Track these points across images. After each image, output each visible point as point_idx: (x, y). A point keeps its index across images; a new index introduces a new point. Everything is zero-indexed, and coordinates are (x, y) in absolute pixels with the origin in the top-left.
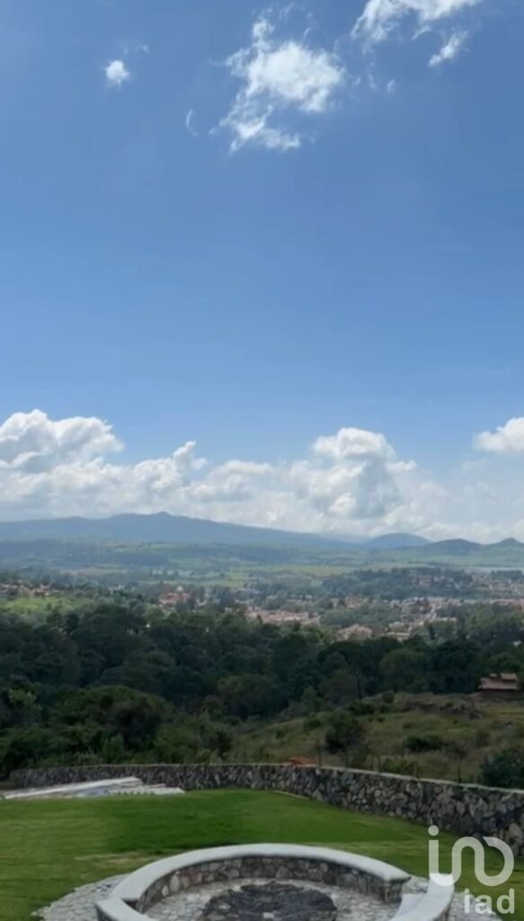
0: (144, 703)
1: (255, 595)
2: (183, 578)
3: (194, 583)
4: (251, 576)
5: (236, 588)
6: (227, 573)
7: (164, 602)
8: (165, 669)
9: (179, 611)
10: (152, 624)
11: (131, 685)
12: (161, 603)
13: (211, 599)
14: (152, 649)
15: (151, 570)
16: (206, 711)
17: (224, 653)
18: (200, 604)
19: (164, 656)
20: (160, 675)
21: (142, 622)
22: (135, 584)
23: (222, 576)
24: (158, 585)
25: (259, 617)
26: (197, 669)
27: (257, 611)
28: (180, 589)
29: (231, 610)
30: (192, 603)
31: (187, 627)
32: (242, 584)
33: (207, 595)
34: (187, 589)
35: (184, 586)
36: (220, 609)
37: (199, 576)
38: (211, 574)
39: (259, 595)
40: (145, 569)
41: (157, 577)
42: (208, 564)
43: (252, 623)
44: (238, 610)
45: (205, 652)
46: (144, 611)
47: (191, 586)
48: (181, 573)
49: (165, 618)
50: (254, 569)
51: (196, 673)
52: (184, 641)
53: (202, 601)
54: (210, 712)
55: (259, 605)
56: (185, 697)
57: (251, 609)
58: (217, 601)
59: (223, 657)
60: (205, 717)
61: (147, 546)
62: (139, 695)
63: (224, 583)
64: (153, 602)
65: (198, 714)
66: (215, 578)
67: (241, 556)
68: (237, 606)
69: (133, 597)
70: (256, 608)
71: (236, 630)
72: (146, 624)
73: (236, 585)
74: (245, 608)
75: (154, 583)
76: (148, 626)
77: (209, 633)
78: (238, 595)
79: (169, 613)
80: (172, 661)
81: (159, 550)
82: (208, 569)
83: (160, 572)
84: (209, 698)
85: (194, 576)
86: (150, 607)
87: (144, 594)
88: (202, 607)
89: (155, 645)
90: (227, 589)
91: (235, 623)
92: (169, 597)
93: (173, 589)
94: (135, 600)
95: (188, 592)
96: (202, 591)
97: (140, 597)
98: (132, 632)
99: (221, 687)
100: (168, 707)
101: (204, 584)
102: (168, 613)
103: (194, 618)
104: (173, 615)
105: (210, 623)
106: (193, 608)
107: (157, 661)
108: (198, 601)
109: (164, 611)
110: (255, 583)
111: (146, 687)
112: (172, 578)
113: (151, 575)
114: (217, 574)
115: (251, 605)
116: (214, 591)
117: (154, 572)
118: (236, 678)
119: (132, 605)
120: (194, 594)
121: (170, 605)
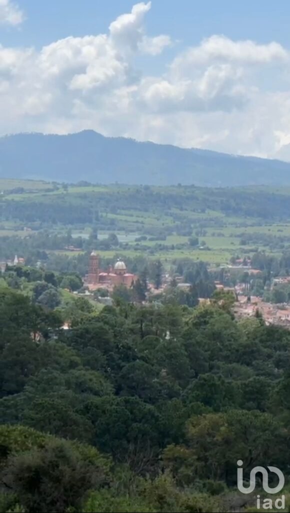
0: (61, 454)
1: (252, 275)
2: (126, 247)
3: (146, 255)
4: (243, 243)
5: (218, 265)
6: (201, 239)
7: (93, 287)
8: (96, 400)
9: (118, 303)
10: (74, 324)
11: (41, 425)
12: (87, 288)
13: (174, 283)
14: (73, 365)
15: (69, 233)
16: (167, 471)
17: (196, 376)
18: (156, 292)
19: (92, 377)
20: (87, 409)
21: (57, 321)
22: (44, 257)
23: (194, 243)
24: (80, 259)
25: (258, 315)
26: (151, 401)
27: (256, 304)
28: (120, 264)
29: (208, 302)
30: (140, 290)
31: (132, 331)
32: (229, 256)
33: (167, 277)
34: (132, 266)
35: (127, 261)
36: (190, 299)
37: (152, 244)
38: (173, 240)
39: (258, 276)
40: (58, 231)
41: (79, 244)
42: (169, 222)
43: (245, 326)
44: (220, 303)
45: (164, 372)
46: (58, 303)
47: (140, 260)
48: (122, 238)
49: (96, 314)
50: (250, 231)
51: (149, 406)
52: (128, 355)
53: (158, 285)
54: (175, 471)
55: (259, 294)
56: (131, 447)
57: (243, 300)
58: (184, 286)
59: (195, 381)
60: (165, 479)
61: (61, 191)
62: (53, 441)
63: (196, 256)
64: (74, 287)
65: (155, 474)
66: (180, 247)
67: (226, 209)
68: (218, 295)
69: (40, 278)
70: (254, 299)
71: (216, 336)
72: (61, 323)
73: (218, 259)
74: (232, 299)
75: (73, 254)
76: (66, 327)
77: (170, 341)
78: (221, 276)
79: (101, 306)
80: (109, 387)
81: (84, 197)
82: (169, 231)
83: (86, 236)
84: (171, 450)
85: (143, 243)
86: (67, 295)
87: (57, 274)
88: (158, 297)
89: (77, 359)
90: (202, 265)
91: (217, 323)
92: (102, 279)
93: (108, 265)
94: (43, 282)
95: (133, 271)
96: (158, 267)
97: (50, 278)
98: (38, 337)
99: (192, 431)
100: (103, 462)
101: (159, 256)
102: (98, 307)
103: (144, 315)
104: (108, 309)
105: (174, 324)
106: (143, 297)
107: (81, 387)
108: (151, 286)
109: (92, 302)
110: (251, 255)
111: (65, 428)
112: (106, 246)
113: (68, 240)
114: (185, 240)
115: (246, 293)
116: (180, 271)
117: (75, 236)
118: (215, 417)
119: (38, 291)
120: (144, 274)
121: (104, 294)
